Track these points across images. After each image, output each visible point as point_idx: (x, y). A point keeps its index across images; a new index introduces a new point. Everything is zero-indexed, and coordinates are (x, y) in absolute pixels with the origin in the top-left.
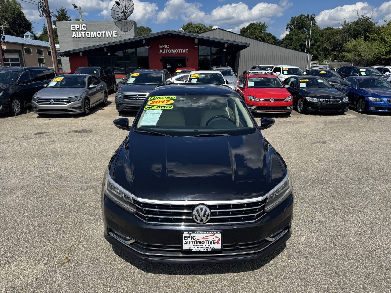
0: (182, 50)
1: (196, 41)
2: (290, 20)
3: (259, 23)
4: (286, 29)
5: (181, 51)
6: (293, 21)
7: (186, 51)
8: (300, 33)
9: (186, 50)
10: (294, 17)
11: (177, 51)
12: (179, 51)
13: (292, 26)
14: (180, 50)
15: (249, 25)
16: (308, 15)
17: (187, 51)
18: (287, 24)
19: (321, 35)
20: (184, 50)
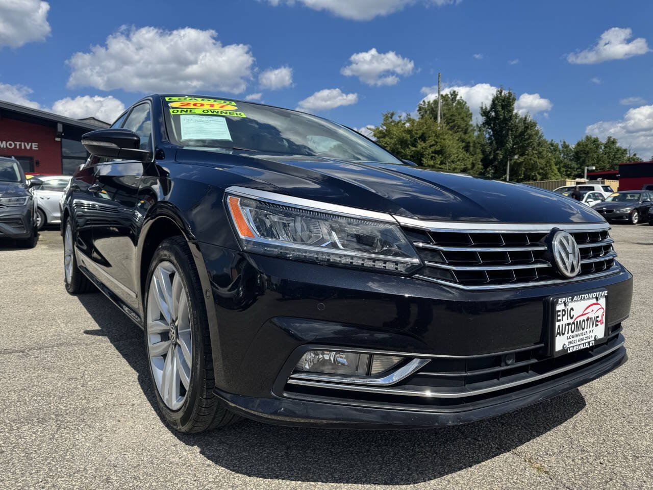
0: (23, 144)
1: (60, 128)
5: (20, 145)
7: (33, 146)
9: (33, 144)
11: (10, 145)
12: (16, 145)
14: (18, 143)
17: (35, 146)
20: (28, 144)
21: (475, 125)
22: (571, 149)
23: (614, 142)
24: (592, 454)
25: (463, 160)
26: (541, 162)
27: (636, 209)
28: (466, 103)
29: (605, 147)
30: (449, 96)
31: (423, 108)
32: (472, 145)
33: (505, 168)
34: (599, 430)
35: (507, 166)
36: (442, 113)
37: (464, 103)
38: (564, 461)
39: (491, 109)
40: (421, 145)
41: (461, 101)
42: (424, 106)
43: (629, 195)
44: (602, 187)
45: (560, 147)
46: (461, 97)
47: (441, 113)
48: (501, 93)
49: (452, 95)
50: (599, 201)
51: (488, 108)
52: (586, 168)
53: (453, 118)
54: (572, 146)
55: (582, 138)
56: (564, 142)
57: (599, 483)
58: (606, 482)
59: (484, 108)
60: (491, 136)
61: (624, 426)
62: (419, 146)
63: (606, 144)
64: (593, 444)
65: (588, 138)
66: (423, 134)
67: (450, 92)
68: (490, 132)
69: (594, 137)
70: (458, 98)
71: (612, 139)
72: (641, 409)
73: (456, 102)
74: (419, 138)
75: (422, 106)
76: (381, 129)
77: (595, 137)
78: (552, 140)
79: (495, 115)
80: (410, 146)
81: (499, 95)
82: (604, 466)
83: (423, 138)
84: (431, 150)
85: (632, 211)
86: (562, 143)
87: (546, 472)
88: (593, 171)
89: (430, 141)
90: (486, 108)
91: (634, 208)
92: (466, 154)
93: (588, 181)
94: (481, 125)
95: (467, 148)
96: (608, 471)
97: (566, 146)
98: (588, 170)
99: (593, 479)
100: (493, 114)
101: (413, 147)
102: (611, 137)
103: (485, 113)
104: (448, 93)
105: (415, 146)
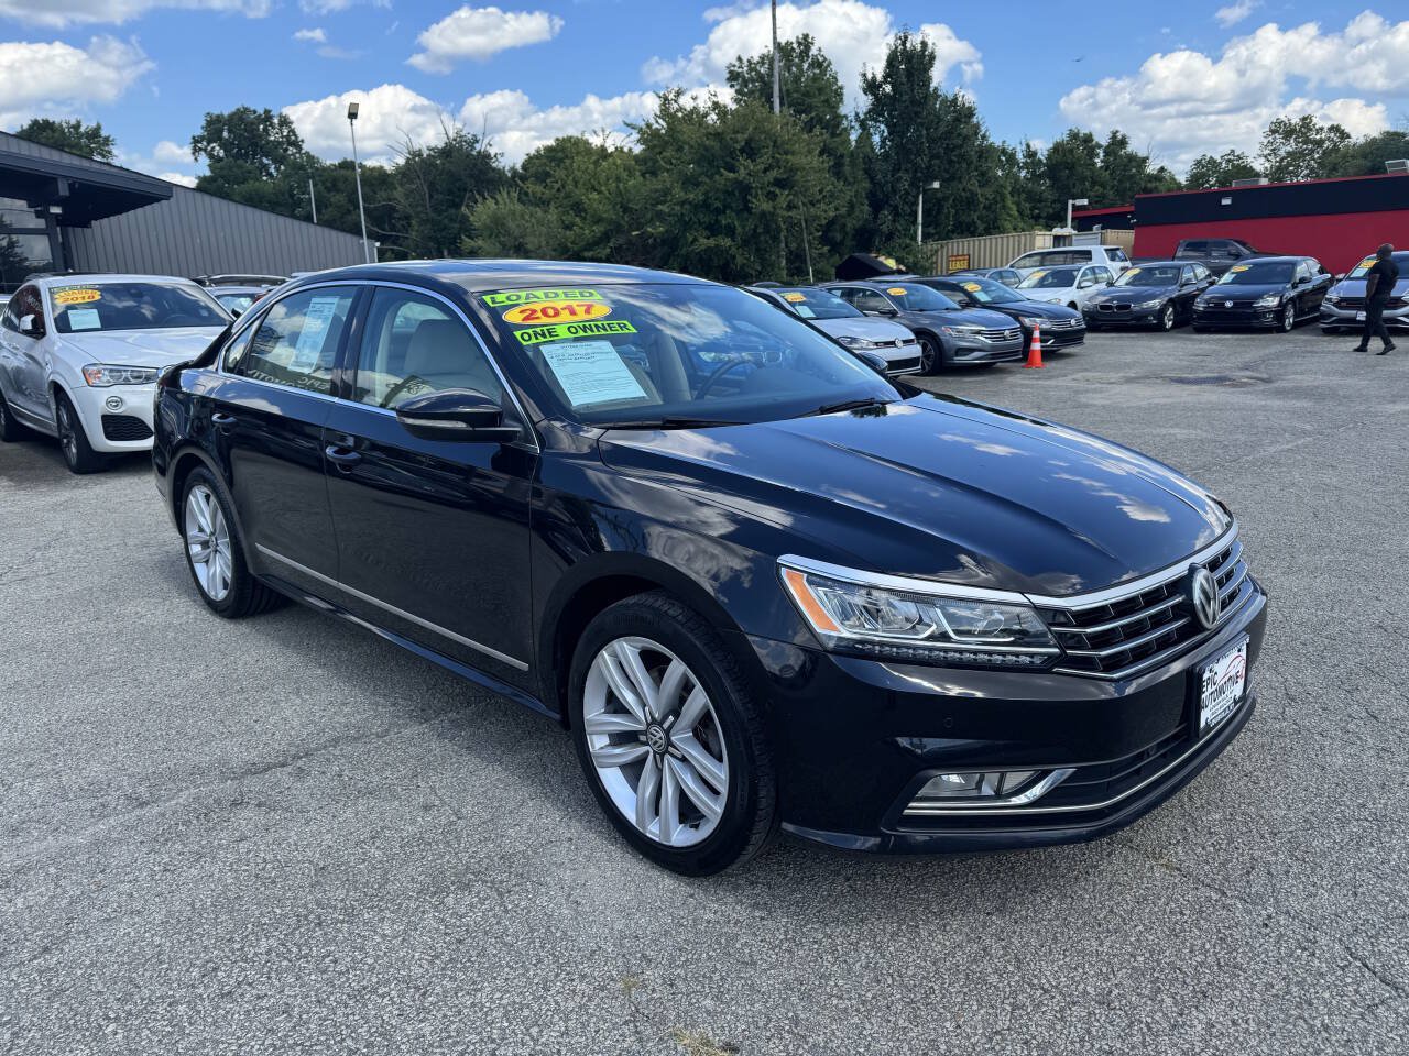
2: (204, 123)
3: (73, 122)
4: (193, 153)
6: (214, 126)
8: (252, 175)
10: (216, 112)
13: (217, 148)
15: (25, 127)
16: (267, 112)
18: (194, 138)
19: (329, 184)
21: (852, 116)
22: (1040, 160)
23: (1123, 142)
24: (1223, 837)
25: (831, 196)
26: (984, 194)
27: (1171, 300)
28: (830, 64)
29: (1107, 153)
30: (795, 46)
31: (738, 73)
32: (847, 160)
33: (914, 208)
34: (1221, 800)
35: (918, 204)
36: (784, 88)
37: (825, 64)
38: (1193, 850)
39: (885, 77)
40: (745, 167)
41: (821, 59)
42: (740, 70)
43: (1157, 272)
44: (1106, 250)
45: (1020, 157)
46: (820, 50)
47: (780, 90)
48: (904, 43)
49: (799, 44)
50: (1103, 286)
51: (879, 78)
52: (1070, 202)
53: (808, 101)
54: (1042, 155)
55: (1061, 135)
56: (1028, 146)
57: (1241, 875)
58: (1248, 873)
59: (869, 76)
60: (886, 138)
61: (1250, 791)
62: (742, 170)
63: (1108, 147)
64: (1220, 821)
65: (1074, 136)
66: (748, 142)
67: (797, 38)
68: (883, 131)
69: (1084, 131)
70: (814, 51)
71: (1119, 136)
72: (1264, 761)
73: (810, 60)
74: (742, 151)
75: (736, 69)
76: (655, 126)
77: (1087, 132)
78: (1004, 142)
79: (893, 90)
80: (722, 170)
81: (901, 47)
82: (1241, 851)
83: (750, 150)
84: (766, 179)
85: (1165, 305)
86: (1024, 147)
87: (1178, 869)
88: (1082, 208)
89: (764, 159)
90: (874, 77)
91: (1166, 299)
92: (836, 183)
93: (1075, 232)
94: (865, 114)
95: (837, 170)
96: (1247, 857)
97: (1031, 154)
98: (1073, 205)
99: (1233, 870)
100: (888, 88)
101: (730, 171)
102: (1117, 132)
103: (871, 87)
104: (794, 40)
105: (732, 169)
